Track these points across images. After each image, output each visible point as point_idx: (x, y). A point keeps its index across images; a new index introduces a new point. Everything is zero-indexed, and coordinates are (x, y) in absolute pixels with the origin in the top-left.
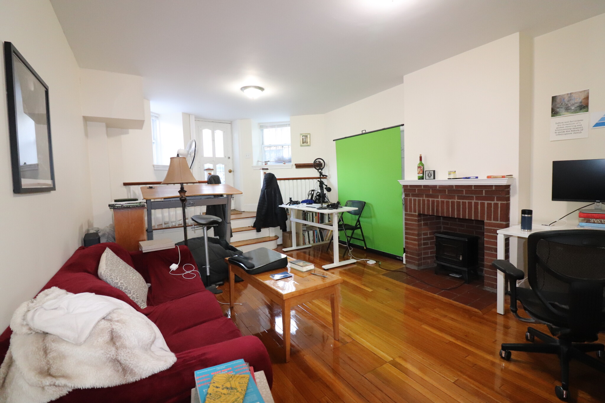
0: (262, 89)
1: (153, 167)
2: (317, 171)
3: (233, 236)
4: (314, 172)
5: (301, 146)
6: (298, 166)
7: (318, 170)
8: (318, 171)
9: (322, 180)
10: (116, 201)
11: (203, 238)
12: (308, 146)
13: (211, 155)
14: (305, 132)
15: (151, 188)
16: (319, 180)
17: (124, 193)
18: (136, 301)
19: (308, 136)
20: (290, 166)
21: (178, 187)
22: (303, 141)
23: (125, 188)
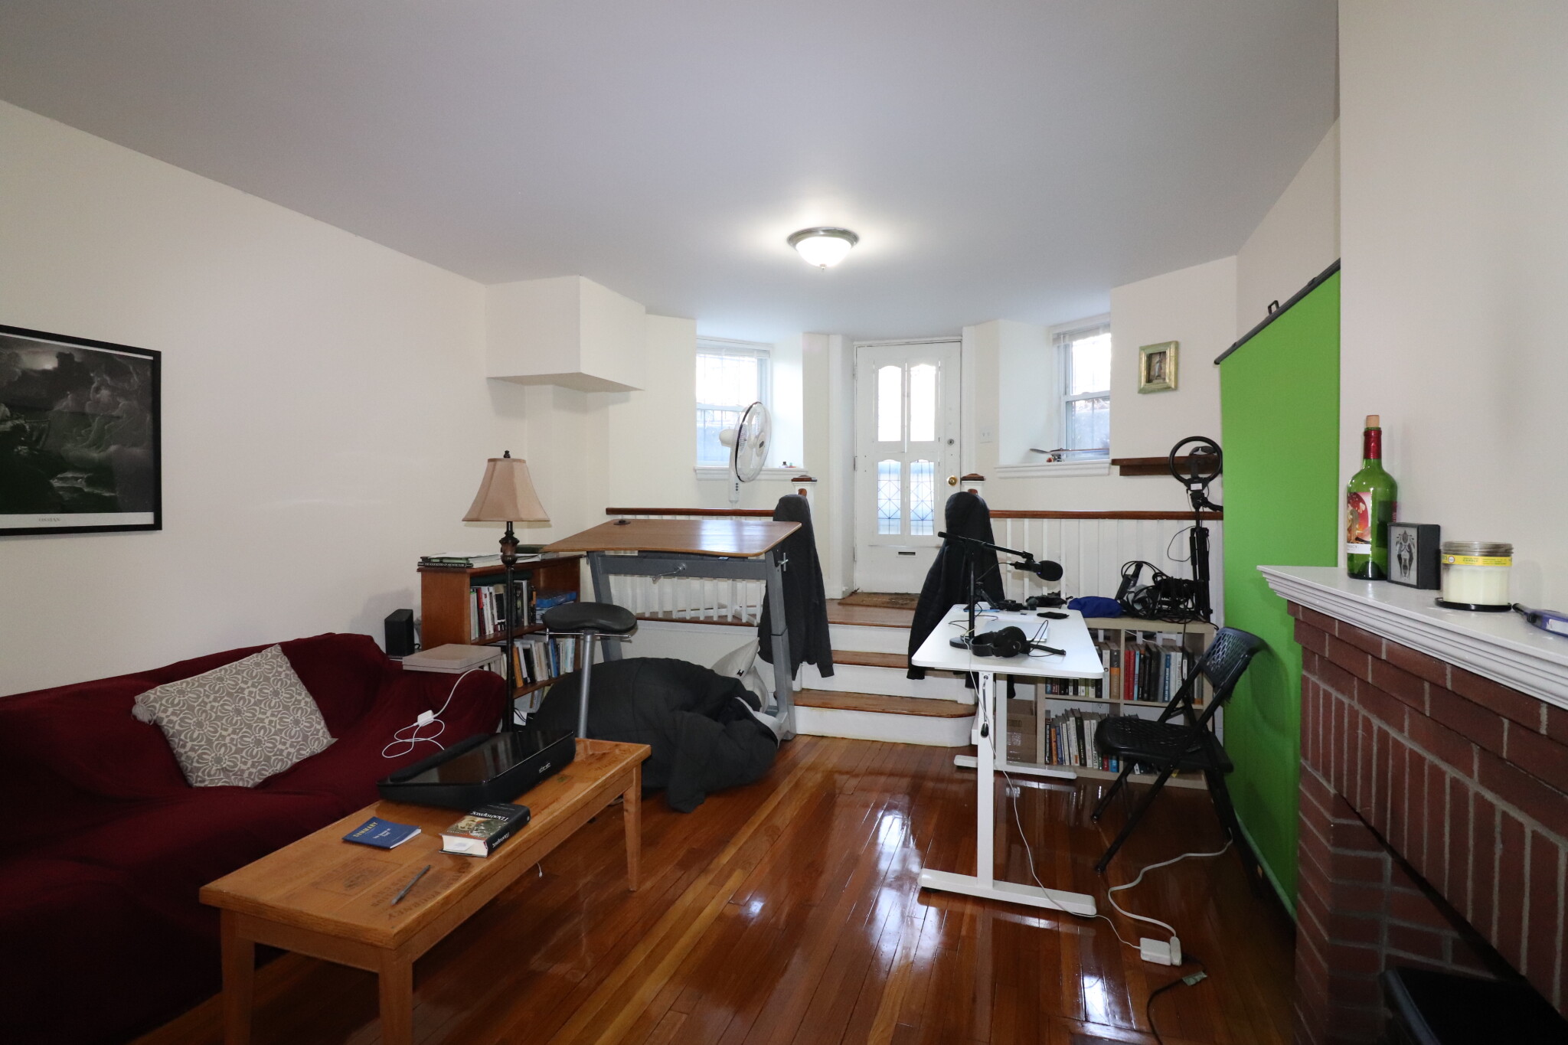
0: (844, 234)
1: (692, 473)
2: (1182, 487)
3: (835, 672)
4: (1171, 493)
5: (1142, 391)
6: (1131, 467)
7: (1188, 483)
8: (1189, 488)
9: (1205, 524)
12: (1168, 388)
13: (896, 437)
14: (1154, 338)
16: (1193, 523)
18: (195, 767)
19: (1170, 353)
20: (1104, 468)
22: (1152, 373)
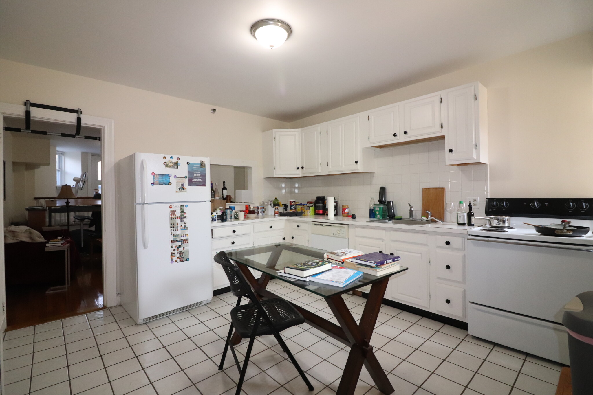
1: (56, 188)
10: (29, 207)
11: (80, 230)
15: (52, 201)
17: (35, 204)
21: (66, 200)
23: (35, 201)
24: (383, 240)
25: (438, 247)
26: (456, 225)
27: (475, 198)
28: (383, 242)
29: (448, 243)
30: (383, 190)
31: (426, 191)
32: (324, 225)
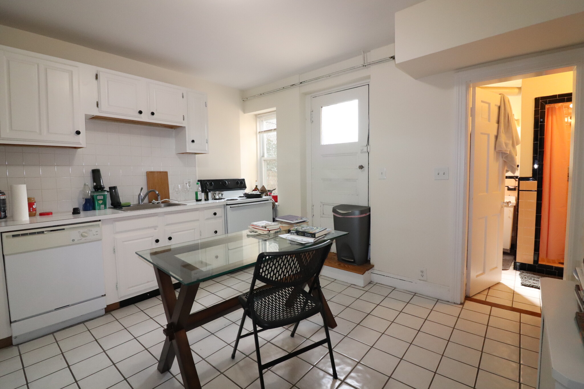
24: (155, 227)
25: (208, 219)
26: (195, 202)
27: (189, 180)
28: (155, 229)
29: (215, 214)
30: (96, 174)
31: (150, 175)
32: (45, 232)
